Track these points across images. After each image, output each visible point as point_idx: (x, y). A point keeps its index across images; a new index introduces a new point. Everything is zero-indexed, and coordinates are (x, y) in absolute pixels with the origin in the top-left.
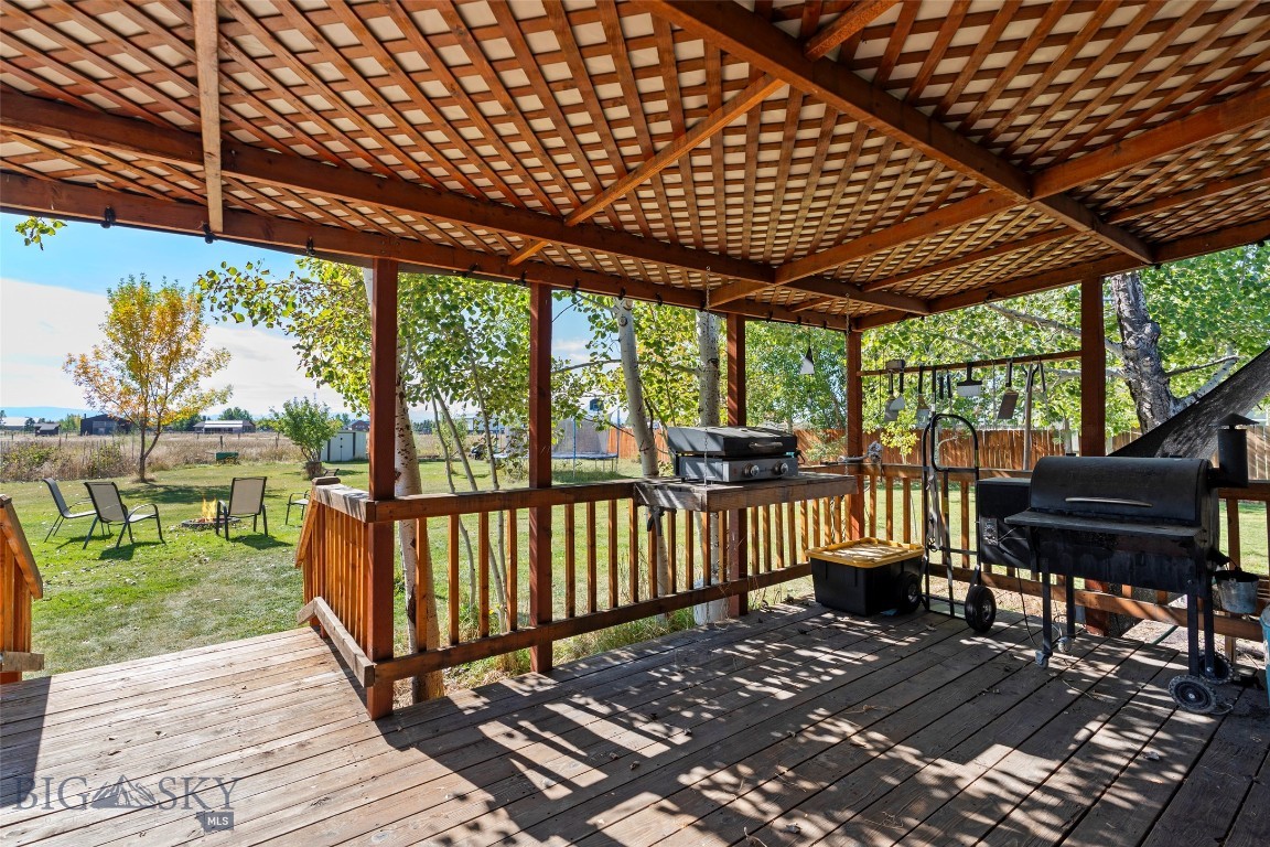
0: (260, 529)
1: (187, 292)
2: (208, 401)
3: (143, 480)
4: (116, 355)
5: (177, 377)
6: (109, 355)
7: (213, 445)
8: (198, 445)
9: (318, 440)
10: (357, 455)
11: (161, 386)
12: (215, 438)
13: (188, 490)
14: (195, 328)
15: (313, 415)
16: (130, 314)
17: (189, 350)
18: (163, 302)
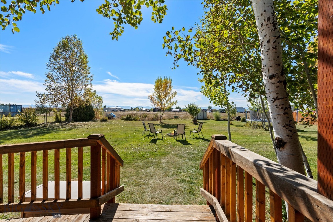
0: (184, 138)
1: (168, 79)
2: (172, 104)
3: (161, 122)
4: (156, 94)
5: (167, 99)
6: (155, 95)
7: (173, 114)
8: (171, 114)
9: (196, 114)
10: (204, 118)
11: (164, 101)
12: (174, 113)
13: (169, 125)
14: (170, 87)
15: (194, 107)
16: (158, 85)
17: (169, 92)
18: (164, 82)
